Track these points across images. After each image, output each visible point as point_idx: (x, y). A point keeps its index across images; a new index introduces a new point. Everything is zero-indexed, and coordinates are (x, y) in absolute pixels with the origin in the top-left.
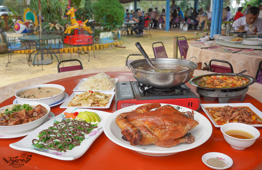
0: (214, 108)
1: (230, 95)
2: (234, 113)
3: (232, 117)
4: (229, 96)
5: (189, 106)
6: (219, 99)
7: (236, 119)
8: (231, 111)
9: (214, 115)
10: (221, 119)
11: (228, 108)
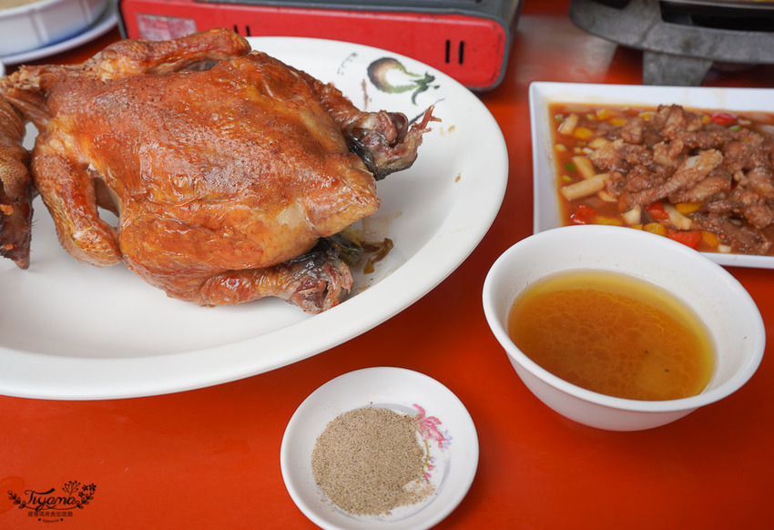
0: (601, 107)
1: (712, 49)
2: (691, 162)
3: (673, 185)
4: (703, 51)
5: (447, 60)
6: (648, 57)
7: (689, 201)
8: (679, 145)
9: (577, 160)
10: (605, 189)
11: (671, 120)
